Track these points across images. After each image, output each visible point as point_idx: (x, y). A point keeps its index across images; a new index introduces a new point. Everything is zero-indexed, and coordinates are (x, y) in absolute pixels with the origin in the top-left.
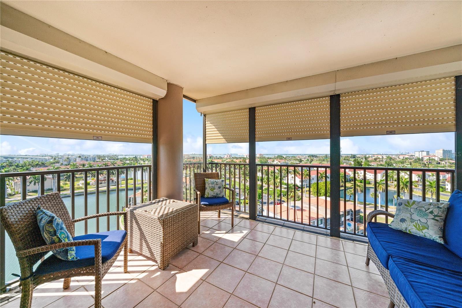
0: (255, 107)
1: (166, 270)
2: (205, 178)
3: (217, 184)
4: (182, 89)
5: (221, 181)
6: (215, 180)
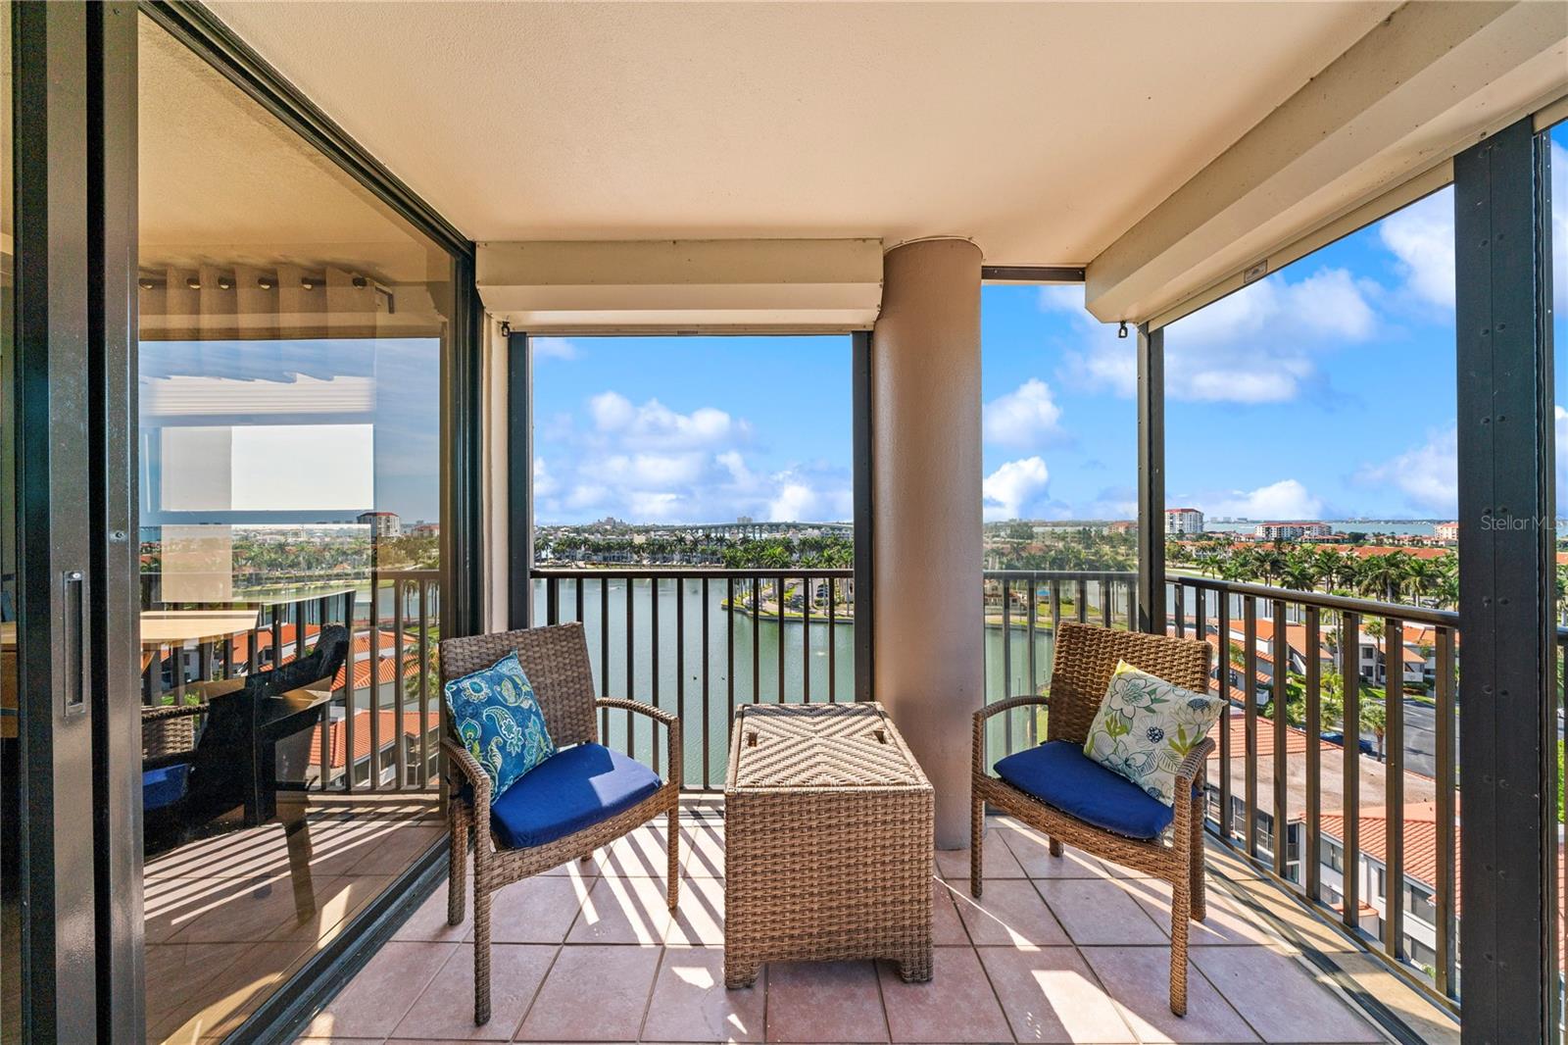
0: (1531, 117)
2: (1121, 661)
3: (1153, 711)
4: (961, 246)
5: (1187, 700)
6: (1162, 685)
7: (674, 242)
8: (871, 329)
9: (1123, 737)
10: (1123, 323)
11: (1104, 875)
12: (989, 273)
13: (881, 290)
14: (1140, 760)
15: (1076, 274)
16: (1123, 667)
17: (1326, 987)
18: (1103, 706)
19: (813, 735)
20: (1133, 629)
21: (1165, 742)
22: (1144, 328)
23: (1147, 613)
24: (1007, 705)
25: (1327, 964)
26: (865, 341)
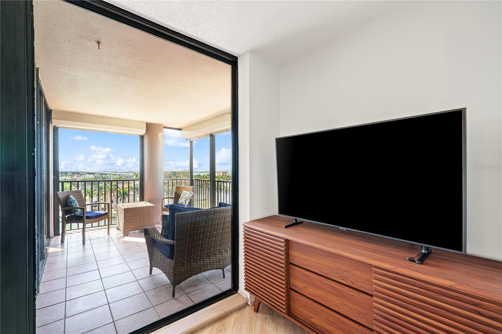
4: (160, 125)
8: (143, 135)
10: (187, 138)
12: (165, 127)
13: (146, 130)
15: (180, 129)
16: (184, 191)
22: (190, 140)
26: (142, 137)
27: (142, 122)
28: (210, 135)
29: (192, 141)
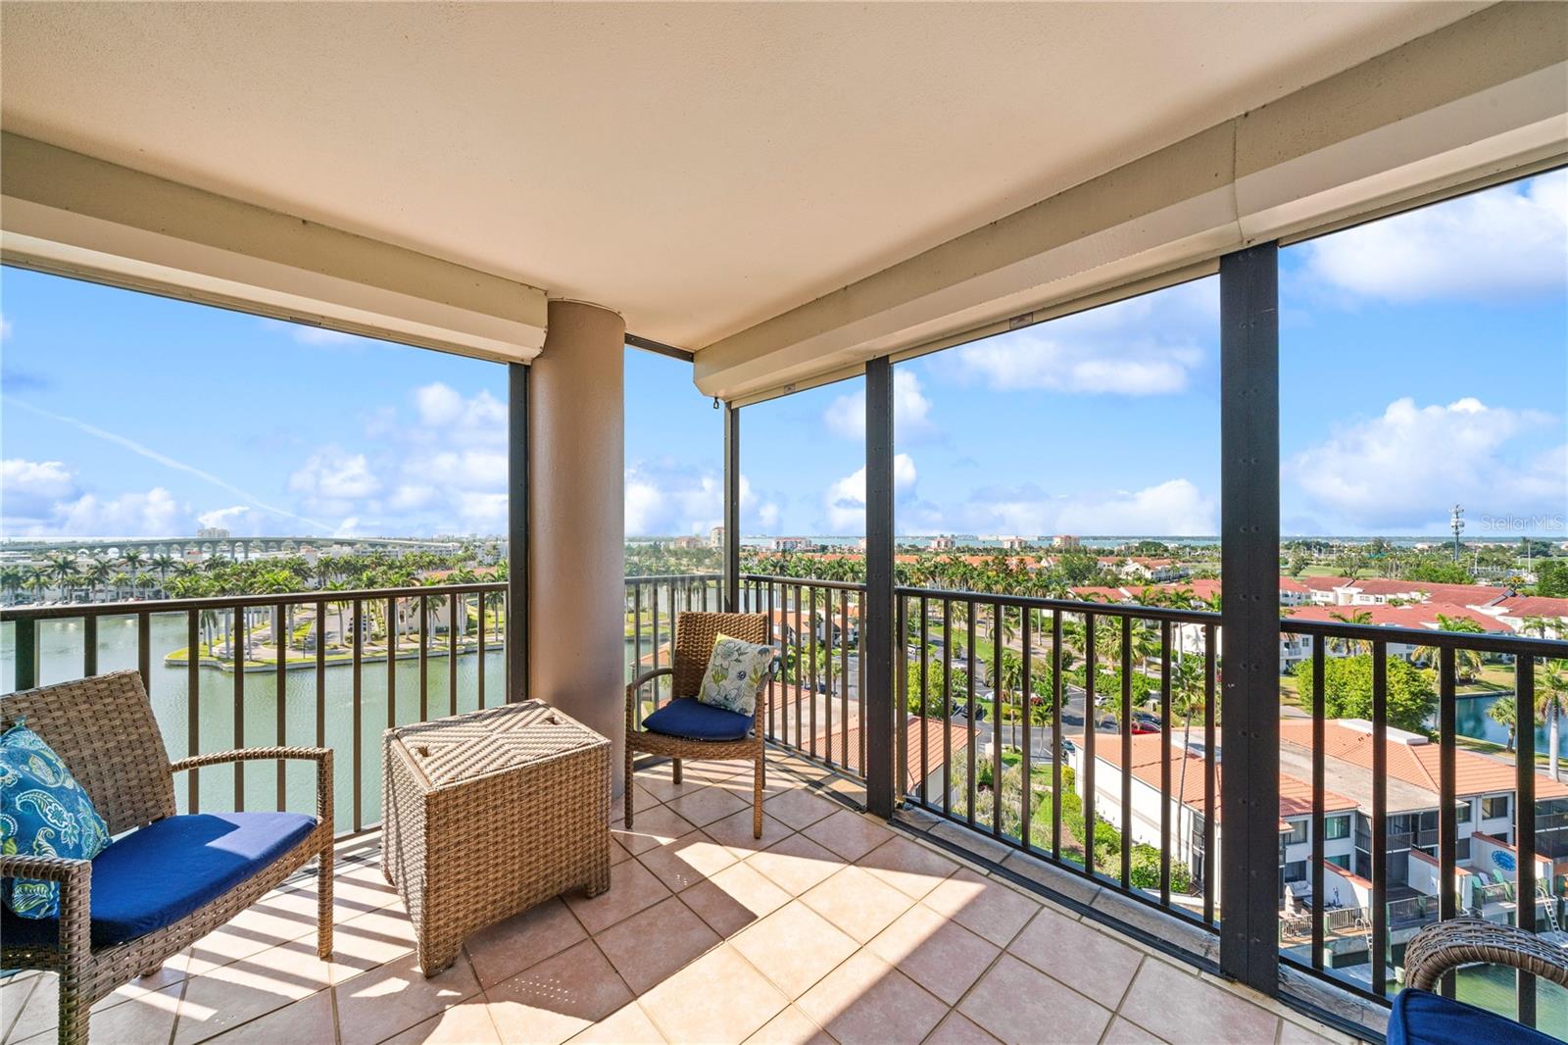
0: (887, 356)
1: (436, 978)
2: (719, 634)
3: (740, 661)
4: (614, 317)
5: (758, 650)
6: (743, 644)
7: (304, 222)
8: (529, 364)
9: (724, 682)
10: (716, 398)
11: (709, 784)
12: (630, 340)
13: (545, 335)
14: (734, 693)
15: (688, 356)
16: (721, 637)
17: (819, 795)
18: (710, 666)
19: (489, 733)
20: (720, 611)
21: (747, 678)
22: (729, 404)
23: (729, 601)
24: (656, 674)
25: (818, 785)
26: (521, 374)
27: (530, 287)
28: (868, 363)
29: (737, 409)
